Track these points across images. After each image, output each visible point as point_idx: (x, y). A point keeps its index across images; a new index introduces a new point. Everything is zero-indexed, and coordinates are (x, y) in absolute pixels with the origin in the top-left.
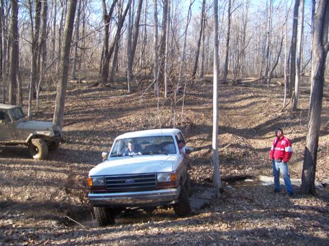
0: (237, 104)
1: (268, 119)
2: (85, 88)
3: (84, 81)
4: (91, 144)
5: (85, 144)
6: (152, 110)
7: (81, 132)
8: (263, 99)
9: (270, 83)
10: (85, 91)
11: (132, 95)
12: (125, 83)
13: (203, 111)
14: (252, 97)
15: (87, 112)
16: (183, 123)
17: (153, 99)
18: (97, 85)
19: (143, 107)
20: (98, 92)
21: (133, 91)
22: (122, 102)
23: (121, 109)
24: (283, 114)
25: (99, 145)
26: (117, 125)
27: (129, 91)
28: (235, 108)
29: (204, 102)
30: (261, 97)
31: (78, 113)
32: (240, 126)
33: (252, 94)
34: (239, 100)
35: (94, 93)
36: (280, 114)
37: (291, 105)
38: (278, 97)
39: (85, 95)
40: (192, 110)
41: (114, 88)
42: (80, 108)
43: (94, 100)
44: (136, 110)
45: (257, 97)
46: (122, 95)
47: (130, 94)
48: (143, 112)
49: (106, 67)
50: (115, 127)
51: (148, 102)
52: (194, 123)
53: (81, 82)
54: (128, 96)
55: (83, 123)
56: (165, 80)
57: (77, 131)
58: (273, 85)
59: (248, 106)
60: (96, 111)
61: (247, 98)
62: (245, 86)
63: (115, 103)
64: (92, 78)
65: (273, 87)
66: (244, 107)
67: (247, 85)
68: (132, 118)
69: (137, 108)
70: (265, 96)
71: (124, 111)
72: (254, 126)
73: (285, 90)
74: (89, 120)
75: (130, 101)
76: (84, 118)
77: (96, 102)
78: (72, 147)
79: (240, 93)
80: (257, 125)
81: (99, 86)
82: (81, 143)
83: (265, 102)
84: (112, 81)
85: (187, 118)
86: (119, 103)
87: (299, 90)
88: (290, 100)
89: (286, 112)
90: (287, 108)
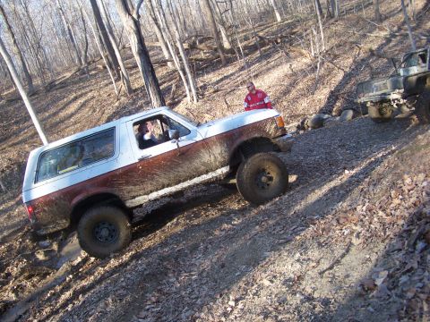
0: (62, 114)
8: (90, 95)
9: (89, 71)
13: (25, 141)
14: (76, 99)
16: (8, 167)
24: (120, 103)
28: (62, 121)
29: (20, 130)
30: (86, 93)
33: (74, 95)
34: (62, 109)
36: (117, 104)
37: (124, 88)
38: (107, 85)
40: (10, 146)
45: (81, 96)
58: (93, 72)
59: (76, 112)
61: (70, 102)
62: (62, 87)
65: (95, 75)
66: (72, 115)
67: (64, 84)
70: (91, 91)
73: (110, 73)
79: (59, 99)
83: (93, 97)
85: (10, 160)
87: (126, 68)
88: (121, 83)
89: (123, 98)
90: (122, 93)
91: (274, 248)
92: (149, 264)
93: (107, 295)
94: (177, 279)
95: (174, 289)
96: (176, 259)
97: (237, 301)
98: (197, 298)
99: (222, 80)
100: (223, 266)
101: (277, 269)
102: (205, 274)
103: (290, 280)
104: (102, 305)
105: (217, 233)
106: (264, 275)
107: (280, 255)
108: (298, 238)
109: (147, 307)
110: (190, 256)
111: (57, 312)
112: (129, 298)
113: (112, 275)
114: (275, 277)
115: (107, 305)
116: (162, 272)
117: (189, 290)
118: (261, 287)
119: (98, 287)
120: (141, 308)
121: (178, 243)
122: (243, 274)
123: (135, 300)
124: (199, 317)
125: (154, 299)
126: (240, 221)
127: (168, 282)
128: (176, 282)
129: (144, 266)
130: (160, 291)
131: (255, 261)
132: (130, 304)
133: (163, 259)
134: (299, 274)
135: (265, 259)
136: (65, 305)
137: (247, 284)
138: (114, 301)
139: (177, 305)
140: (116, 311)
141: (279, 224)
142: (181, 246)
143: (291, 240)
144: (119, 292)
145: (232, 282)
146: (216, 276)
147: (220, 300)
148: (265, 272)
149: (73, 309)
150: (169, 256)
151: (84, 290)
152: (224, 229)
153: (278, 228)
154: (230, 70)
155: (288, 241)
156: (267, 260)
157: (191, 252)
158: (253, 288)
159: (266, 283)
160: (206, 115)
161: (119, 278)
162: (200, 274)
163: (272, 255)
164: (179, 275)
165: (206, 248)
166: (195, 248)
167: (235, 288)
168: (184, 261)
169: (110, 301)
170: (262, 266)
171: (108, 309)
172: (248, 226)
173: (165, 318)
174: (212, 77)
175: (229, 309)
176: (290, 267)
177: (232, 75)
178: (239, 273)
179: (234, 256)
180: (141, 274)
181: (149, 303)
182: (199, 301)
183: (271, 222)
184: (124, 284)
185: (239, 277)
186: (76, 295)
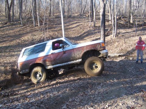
0: (70, 26)
1: (84, 32)
4: (10, 51)
5: (7, 52)
7: (4, 47)
8: (81, 23)
9: (83, 16)
10: (1, 27)
12: (20, 22)
13: (56, 31)
14: (76, 23)
15: (4, 37)
16: (49, 37)
17: (34, 28)
18: (6, 23)
19: (30, 32)
20: (7, 27)
23: (20, 34)
24: (90, 29)
25: (13, 52)
26: (20, 41)
27: (22, 25)
28: (70, 29)
29: (56, 27)
32: (73, 36)
33: (76, 22)
34: (71, 25)
36: (89, 29)
37: (93, 25)
38: (87, 22)
39: (2, 29)
40: (51, 31)
41: (15, 25)
45: (78, 23)
46: (19, 27)
47: (23, 26)
49: (9, 15)
50: (19, 43)
52: (53, 36)
55: (4, 43)
56: (38, 19)
57: (2, 47)
58: (84, 16)
59: (75, 27)
60: (9, 36)
61: (74, 24)
62: (73, 18)
63: (17, 32)
64: (3, 20)
65: (85, 17)
66: (73, 28)
67: (74, 17)
68: (26, 38)
69: (27, 33)
70: (82, 22)
71: (22, 35)
72: (79, 35)
73: (90, 18)
74: (6, 41)
75: (24, 30)
76: (3, 40)
77: (7, 32)
78: (1, 54)
79: (71, 21)
80: (80, 35)
82: (5, 52)
83: (82, 24)
84: (13, 21)
85: (50, 35)
86: (19, 31)
87: (95, 18)
88: (92, 23)
89: (91, 28)
90: (91, 26)
91: (126, 94)
92: (83, 83)
93: (67, 87)
94: (91, 91)
95: (89, 94)
96: (92, 85)
97: (109, 106)
98: (96, 100)
99: (126, 33)
100: (107, 93)
101: (126, 101)
102: (100, 93)
103: (129, 107)
104: (65, 89)
105: (108, 82)
106: (120, 102)
107: (128, 97)
108: (136, 94)
109: (79, 96)
110: (97, 86)
111: (50, 86)
112: (74, 91)
113: (70, 82)
114: (124, 104)
115: (66, 90)
116: (86, 87)
117: (94, 96)
118: (118, 105)
119: (65, 84)
120: (76, 96)
121: (94, 80)
122: (113, 98)
123: (75, 92)
124: (95, 106)
125: (81, 95)
126: (117, 81)
127: (87, 91)
128: (90, 92)
129: (81, 83)
130: (84, 93)
131: (118, 96)
132: (74, 93)
133: (88, 83)
134: (133, 106)
135: (122, 96)
136: (53, 85)
137: (114, 102)
138: (69, 90)
139: (88, 99)
140: (68, 93)
141: (130, 87)
142: (95, 82)
143: (133, 94)
144: (71, 88)
145: (109, 99)
146: (104, 96)
147: (103, 103)
148: (121, 101)
149: (55, 87)
150: (90, 83)
151: (60, 83)
152: (111, 82)
153: (129, 88)
154: (130, 30)
155: (132, 94)
156: (123, 97)
157: (98, 85)
158: (116, 104)
159: (121, 104)
160: (117, 43)
161: (72, 84)
162: (99, 93)
163: (125, 96)
164: (92, 90)
165: (103, 85)
166: (99, 84)
167: (109, 102)
168: (94, 86)
169: (68, 89)
170: (120, 99)
171: (66, 92)
172: (119, 83)
173: (83, 102)
174: (122, 31)
175: (105, 108)
176: (130, 103)
177: (130, 32)
178: (112, 97)
179: (112, 91)
180: (80, 85)
181: (79, 95)
182: (96, 101)
183: (127, 85)
184: (74, 86)
185: (112, 99)
186: (57, 83)
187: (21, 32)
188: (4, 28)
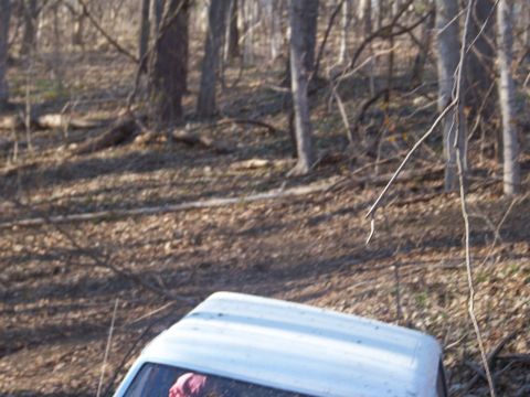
2: (59, 155)
3: (53, 120)
6: (433, 267)
10: (64, 175)
11: (324, 185)
12: (280, 123)
15: (75, 291)
17: (441, 204)
18: (124, 135)
20: (131, 177)
21: (325, 164)
22: (263, 226)
27: (302, 166)
31: (25, 295)
35: (109, 180)
39: (60, 193)
41: (221, 152)
42: (33, 265)
43: (112, 219)
44: (347, 272)
46: (264, 188)
48: (383, 282)
49: (173, 35)
51: (411, 220)
53: (36, 126)
54: (301, 191)
56: (504, 95)
60: (123, 281)
63: (229, 235)
64: (96, 98)
74: (85, 332)
75: (313, 222)
76: (57, 320)
77: (123, 229)
81: (138, 145)
84: (207, 112)
86: (252, 232)
187: (273, 240)
188: (94, 185)
